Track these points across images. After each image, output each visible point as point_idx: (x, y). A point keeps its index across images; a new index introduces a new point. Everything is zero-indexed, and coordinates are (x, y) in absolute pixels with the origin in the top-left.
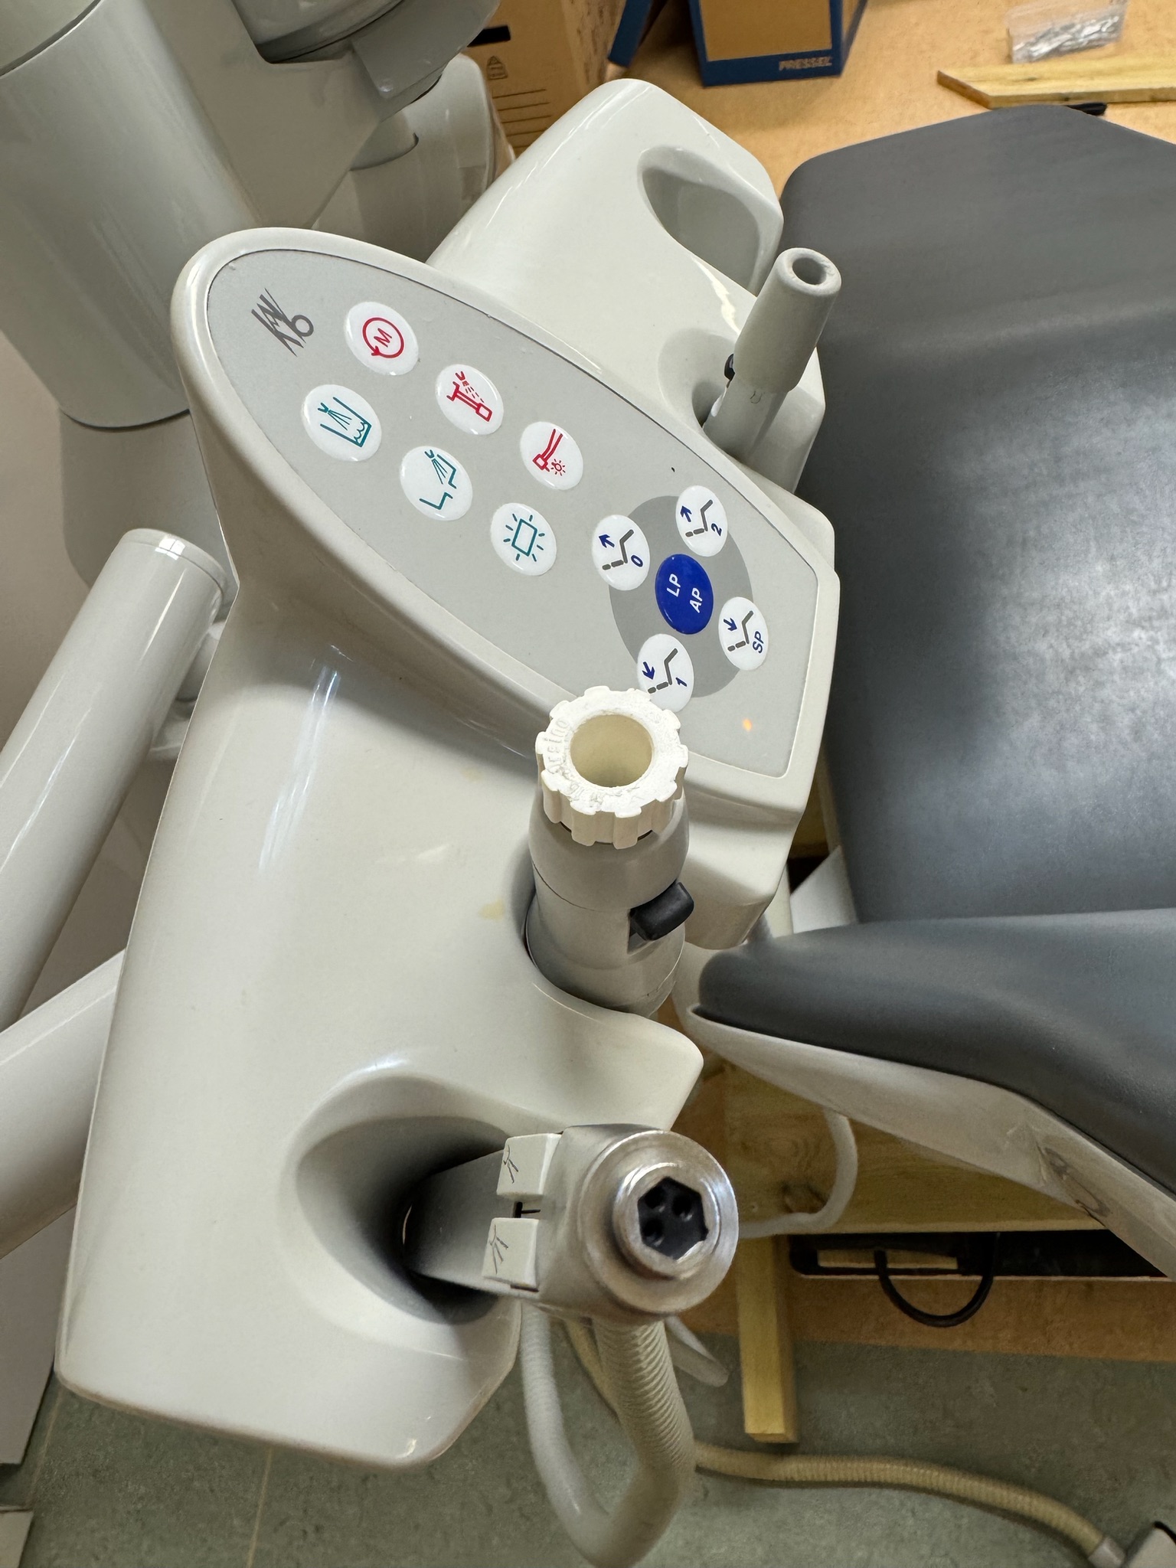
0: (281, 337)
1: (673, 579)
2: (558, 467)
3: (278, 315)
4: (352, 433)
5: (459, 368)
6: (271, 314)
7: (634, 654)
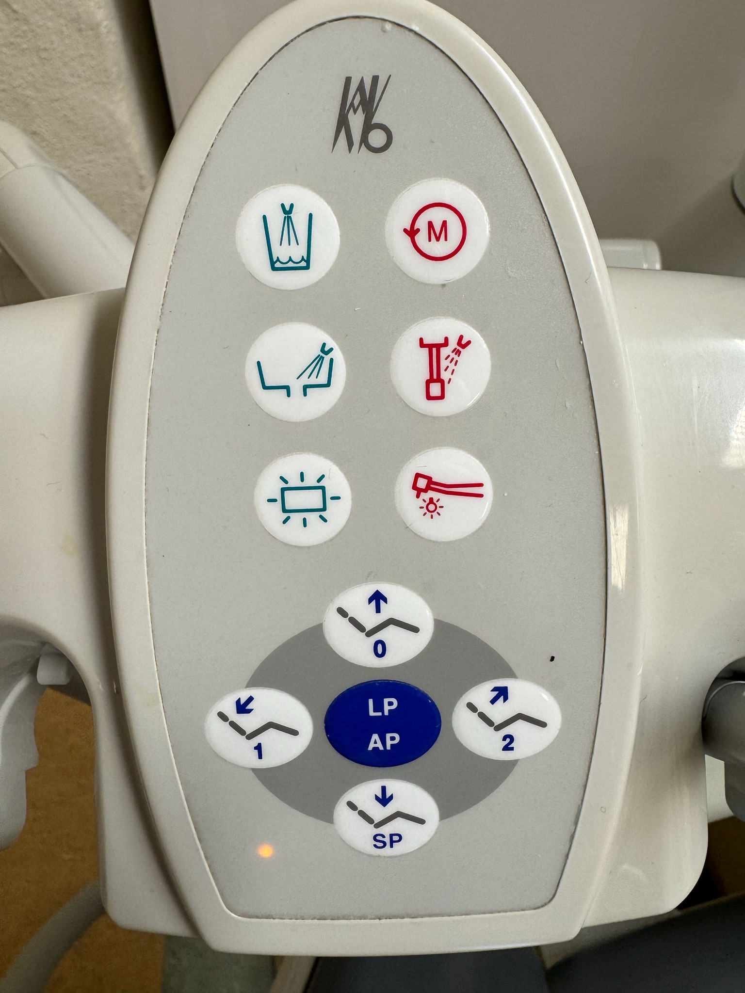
1: (390, 704)
2: (432, 508)
4: (282, 252)
5: (470, 333)
7: (254, 682)
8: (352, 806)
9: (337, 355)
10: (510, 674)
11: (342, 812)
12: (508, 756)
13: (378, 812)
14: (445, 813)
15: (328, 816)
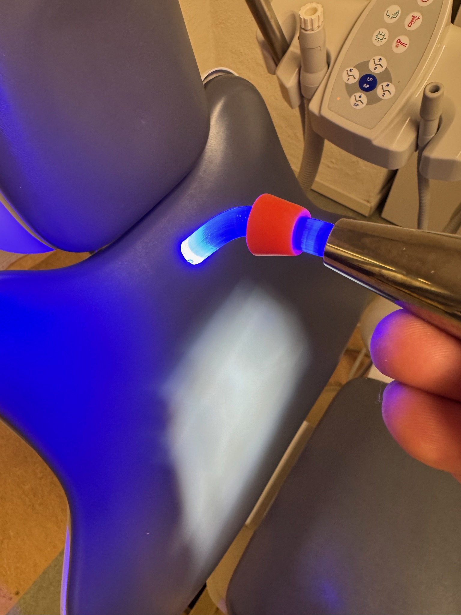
1: (371, 79)
2: (397, 46)
5: (421, 17)
7: (355, 67)
8: (355, 96)
9: (400, 13)
10: (391, 82)
11: (353, 97)
12: (382, 97)
13: (358, 99)
14: (367, 104)
15: (350, 96)
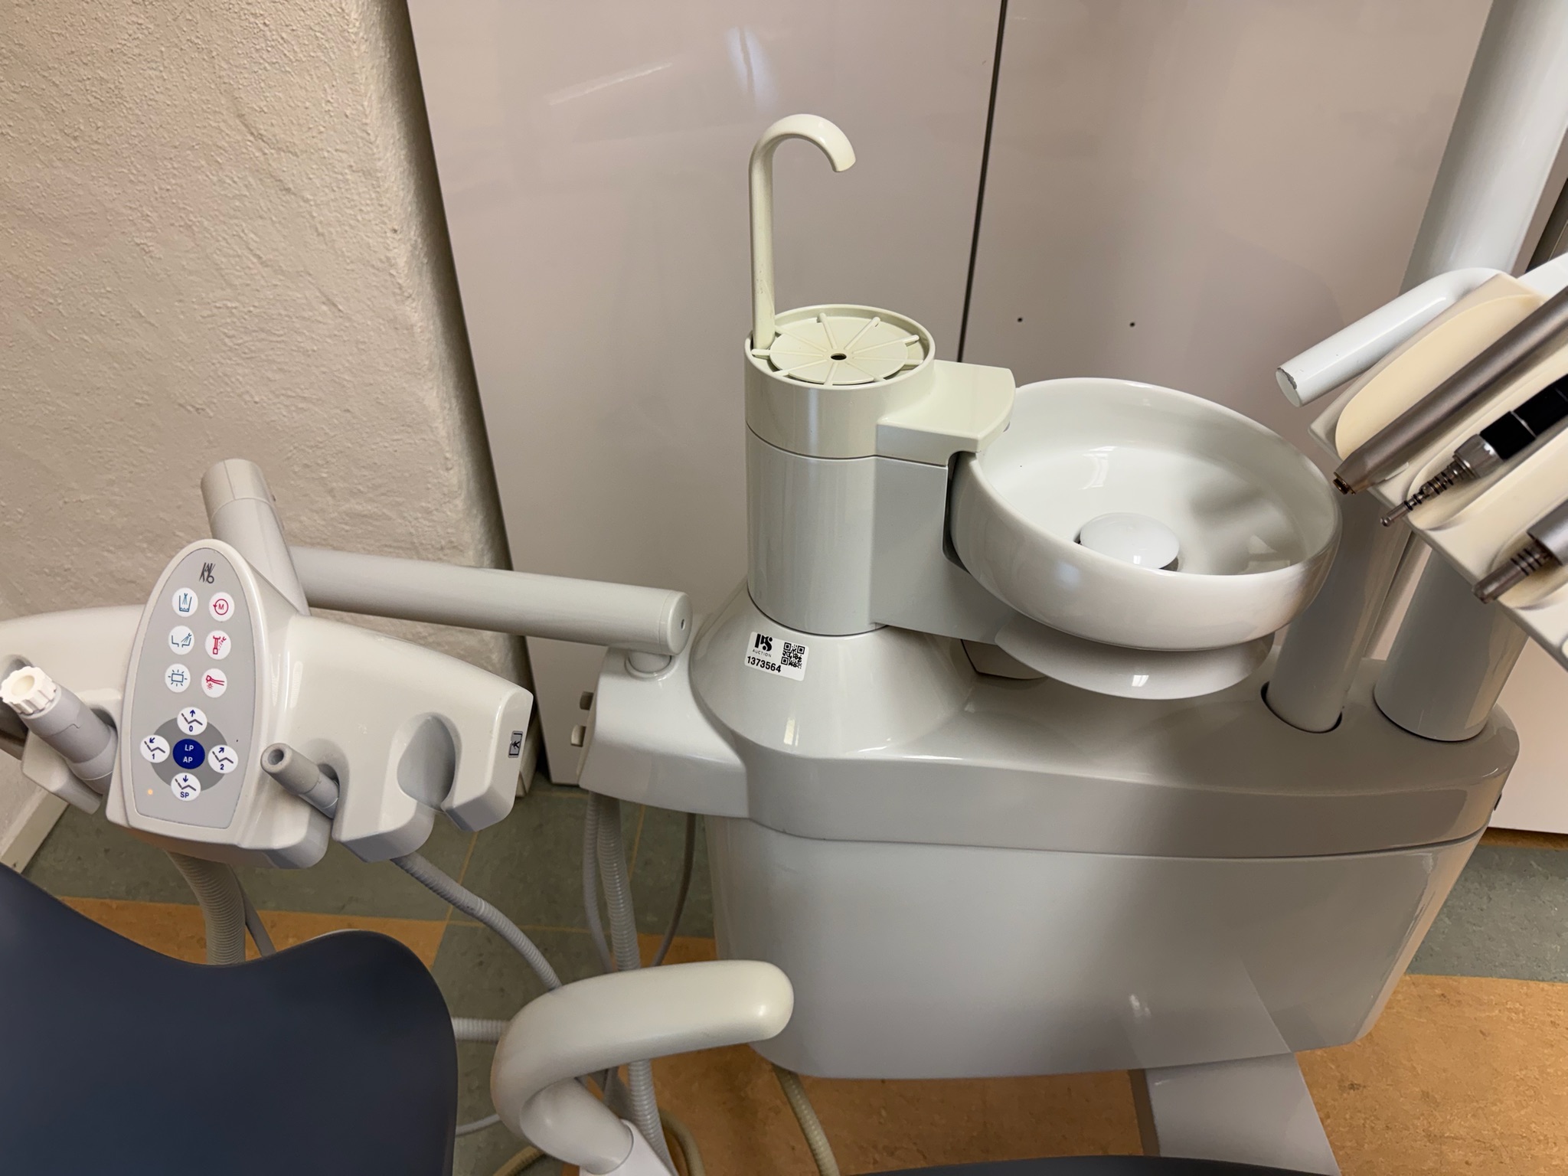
0: (203, 574)
1: (191, 747)
2: (210, 686)
3: (209, 571)
4: (183, 606)
5: (226, 637)
6: (208, 569)
7: (157, 733)
8: (176, 780)
9: (192, 637)
10: (225, 744)
11: (173, 782)
12: (222, 772)
13: (183, 784)
14: (203, 788)
15: (169, 783)
